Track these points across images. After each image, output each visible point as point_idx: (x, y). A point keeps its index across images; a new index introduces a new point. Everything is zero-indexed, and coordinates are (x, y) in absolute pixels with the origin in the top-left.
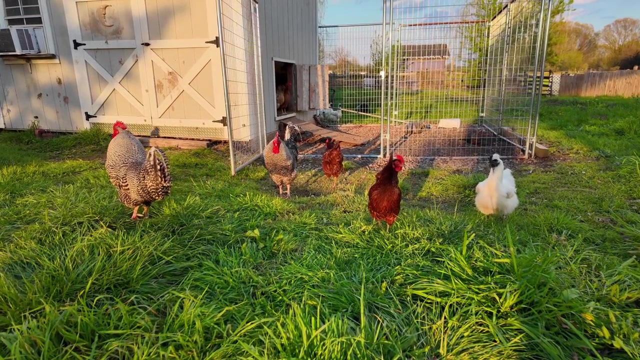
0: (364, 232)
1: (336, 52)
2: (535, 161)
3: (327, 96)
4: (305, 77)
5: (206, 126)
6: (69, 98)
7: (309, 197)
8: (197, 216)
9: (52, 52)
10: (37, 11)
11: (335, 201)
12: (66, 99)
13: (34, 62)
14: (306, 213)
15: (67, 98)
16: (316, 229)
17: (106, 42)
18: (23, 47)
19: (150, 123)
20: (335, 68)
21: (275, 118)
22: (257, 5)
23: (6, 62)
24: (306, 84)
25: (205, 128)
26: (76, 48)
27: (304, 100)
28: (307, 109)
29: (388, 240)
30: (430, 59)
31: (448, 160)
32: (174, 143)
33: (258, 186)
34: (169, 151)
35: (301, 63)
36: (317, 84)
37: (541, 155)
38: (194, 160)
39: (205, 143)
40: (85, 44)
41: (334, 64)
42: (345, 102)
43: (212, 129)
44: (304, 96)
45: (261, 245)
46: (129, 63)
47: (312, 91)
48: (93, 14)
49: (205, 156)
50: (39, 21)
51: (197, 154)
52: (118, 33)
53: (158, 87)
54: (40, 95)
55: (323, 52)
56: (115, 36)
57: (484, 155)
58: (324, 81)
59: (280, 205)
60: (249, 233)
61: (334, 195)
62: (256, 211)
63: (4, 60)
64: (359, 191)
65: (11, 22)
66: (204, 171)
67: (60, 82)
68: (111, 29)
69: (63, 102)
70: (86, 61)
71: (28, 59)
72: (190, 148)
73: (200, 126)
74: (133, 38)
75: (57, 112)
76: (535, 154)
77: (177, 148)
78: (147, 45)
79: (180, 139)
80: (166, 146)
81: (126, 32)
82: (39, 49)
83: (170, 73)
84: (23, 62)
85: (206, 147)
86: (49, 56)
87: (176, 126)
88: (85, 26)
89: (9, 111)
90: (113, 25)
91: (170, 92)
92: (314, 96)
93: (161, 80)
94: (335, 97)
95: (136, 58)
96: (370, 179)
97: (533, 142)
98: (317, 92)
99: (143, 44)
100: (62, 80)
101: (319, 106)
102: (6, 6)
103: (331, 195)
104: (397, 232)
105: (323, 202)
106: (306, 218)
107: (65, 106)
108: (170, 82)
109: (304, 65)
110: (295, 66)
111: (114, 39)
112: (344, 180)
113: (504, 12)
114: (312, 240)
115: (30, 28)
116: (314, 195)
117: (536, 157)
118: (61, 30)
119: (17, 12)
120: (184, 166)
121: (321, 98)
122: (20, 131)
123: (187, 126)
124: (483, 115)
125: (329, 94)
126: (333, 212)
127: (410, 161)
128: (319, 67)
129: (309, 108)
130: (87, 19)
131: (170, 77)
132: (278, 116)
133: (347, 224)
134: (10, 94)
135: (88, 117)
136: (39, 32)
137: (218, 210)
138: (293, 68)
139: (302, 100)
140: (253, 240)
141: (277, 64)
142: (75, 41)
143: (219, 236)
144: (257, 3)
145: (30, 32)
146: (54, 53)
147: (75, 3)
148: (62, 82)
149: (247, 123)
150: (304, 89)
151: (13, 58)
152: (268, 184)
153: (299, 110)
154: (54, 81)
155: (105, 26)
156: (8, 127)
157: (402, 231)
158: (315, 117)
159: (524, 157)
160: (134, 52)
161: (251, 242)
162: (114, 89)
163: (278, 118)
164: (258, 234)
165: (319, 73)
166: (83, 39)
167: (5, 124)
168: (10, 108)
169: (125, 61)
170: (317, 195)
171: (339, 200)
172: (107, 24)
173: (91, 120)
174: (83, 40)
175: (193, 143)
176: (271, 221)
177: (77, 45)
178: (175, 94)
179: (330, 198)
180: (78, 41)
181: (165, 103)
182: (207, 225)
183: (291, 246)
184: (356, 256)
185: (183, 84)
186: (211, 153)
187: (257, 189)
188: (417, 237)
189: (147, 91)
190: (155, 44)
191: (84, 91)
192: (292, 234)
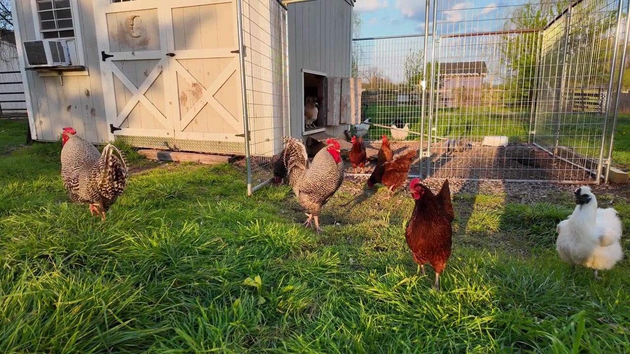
0: (404, 286)
1: (370, 71)
2: (610, 188)
3: (360, 111)
4: (337, 91)
5: (228, 140)
6: (96, 110)
7: (334, 226)
8: (190, 251)
9: (82, 64)
10: (70, 23)
11: (365, 233)
12: (93, 111)
13: (65, 74)
14: (328, 250)
15: (95, 110)
16: (339, 275)
17: (133, 53)
18: (55, 59)
19: (173, 137)
20: (369, 86)
21: (302, 133)
22: (286, 12)
23: (41, 75)
24: (338, 98)
25: (227, 143)
26: (104, 60)
27: (334, 114)
28: (337, 124)
29: (442, 304)
30: (467, 76)
31: (501, 183)
32: (195, 158)
33: (277, 208)
34: (189, 166)
35: (332, 75)
36: (349, 97)
37: (617, 181)
38: (212, 177)
39: (227, 158)
40: (112, 56)
41: (368, 82)
42: (379, 117)
43: (235, 143)
44: (335, 111)
45: (262, 300)
46: (154, 74)
47: (343, 105)
48: (121, 25)
49: (224, 172)
50: (71, 33)
51: (216, 170)
52: (145, 44)
53: (182, 99)
54: (69, 108)
55: (357, 70)
56: (141, 47)
57: (545, 179)
58: (356, 95)
59: (297, 238)
60: (248, 281)
61: (364, 224)
62: (265, 243)
63: (39, 72)
64: (395, 220)
65: (47, 35)
66: (219, 189)
67: (88, 94)
68: (138, 40)
69: (90, 114)
70: (113, 73)
71: (60, 71)
72: (210, 163)
73: (223, 139)
74: (159, 48)
75: (84, 124)
76: (609, 180)
77: (198, 163)
78: (172, 55)
79: (203, 153)
80: (188, 160)
81: (152, 43)
82: (70, 62)
83: (194, 85)
84: (55, 74)
85: (227, 162)
86: (78, 68)
87: (199, 140)
88: (114, 38)
89: (41, 122)
90: (140, 36)
91: (194, 104)
92: (345, 111)
93: (185, 92)
94: (368, 112)
95: (161, 69)
96: (407, 205)
97: (607, 165)
98: (348, 106)
99: (167, 55)
100: (90, 92)
101: (350, 121)
102: (42, 20)
103: (360, 225)
104: (454, 291)
105: (350, 233)
106: (327, 257)
107: (92, 118)
108: (194, 94)
109: (336, 78)
110: (327, 79)
111: (140, 50)
112: (376, 205)
113: (563, 17)
114: (332, 294)
115: (62, 40)
116: (339, 222)
117: (611, 182)
118: (91, 41)
119: (51, 25)
120: (200, 183)
121: (353, 112)
122: (48, 142)
123: (210, 140)
124: (534, 132)
125: (362, 108)
126: (362, 249)
127: (455, 184)
128: (352, 80)
129: (340, 123)
130: (115, 31)
131: (194, 89)
132: (305, 130)
133: (381, 270)
134: (42, 107)
135: (113, 129)
136: (71, 45)
137: (218, 243)
138: (324, 81)
139: (333, 114)
140: (253, 290)
141: (307, 75)
142: (103, 53)
143: (208, 283)
144: (286, 10)
145: (63, 44)
146: (83, 65)
147: (105, 15)
148: (90, 94)
149: (271, 137)
150: (335, 103)
151: (45, 70)
152: (288, 206)
153: (328, 125)
154: (83, 93)
155: (133, 37)
156: (40, 138)
157: (461, 291)
158: (346, 132)
159: (595, 182)
160: (160, 63)
161: (250, 294)
162: (139, 101)
163: (305, 133)
164: (260, 283)
165: (352, 86)
166: (111, 50)
167: (37, 135)
168: (42, 119)
169: (150, 72)
170: (343, 223)
171: (371, 232)
172: (135, 35)
173: (116, 132)
174: (111, 52)
175: (214, 158)
176: (281, 261)
177: (105, 56)
178: (199, 106)
179: (358, 228)
180: (107, 53)
181: (188, 117)
182: (198, 264)
183: (302, 304)
184: (395, 328)
185: (207, 95)
186: (231, 169)
187: (274, 213)
188: (484, 300)
189: (171, 103)
190: (180, 54)
191: (110, 102)
192: (305, 283)
